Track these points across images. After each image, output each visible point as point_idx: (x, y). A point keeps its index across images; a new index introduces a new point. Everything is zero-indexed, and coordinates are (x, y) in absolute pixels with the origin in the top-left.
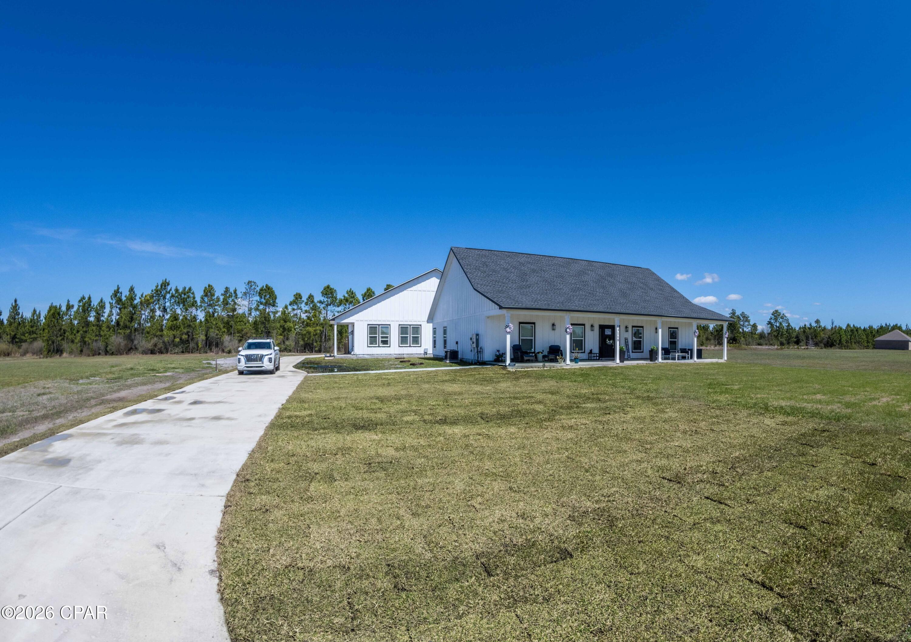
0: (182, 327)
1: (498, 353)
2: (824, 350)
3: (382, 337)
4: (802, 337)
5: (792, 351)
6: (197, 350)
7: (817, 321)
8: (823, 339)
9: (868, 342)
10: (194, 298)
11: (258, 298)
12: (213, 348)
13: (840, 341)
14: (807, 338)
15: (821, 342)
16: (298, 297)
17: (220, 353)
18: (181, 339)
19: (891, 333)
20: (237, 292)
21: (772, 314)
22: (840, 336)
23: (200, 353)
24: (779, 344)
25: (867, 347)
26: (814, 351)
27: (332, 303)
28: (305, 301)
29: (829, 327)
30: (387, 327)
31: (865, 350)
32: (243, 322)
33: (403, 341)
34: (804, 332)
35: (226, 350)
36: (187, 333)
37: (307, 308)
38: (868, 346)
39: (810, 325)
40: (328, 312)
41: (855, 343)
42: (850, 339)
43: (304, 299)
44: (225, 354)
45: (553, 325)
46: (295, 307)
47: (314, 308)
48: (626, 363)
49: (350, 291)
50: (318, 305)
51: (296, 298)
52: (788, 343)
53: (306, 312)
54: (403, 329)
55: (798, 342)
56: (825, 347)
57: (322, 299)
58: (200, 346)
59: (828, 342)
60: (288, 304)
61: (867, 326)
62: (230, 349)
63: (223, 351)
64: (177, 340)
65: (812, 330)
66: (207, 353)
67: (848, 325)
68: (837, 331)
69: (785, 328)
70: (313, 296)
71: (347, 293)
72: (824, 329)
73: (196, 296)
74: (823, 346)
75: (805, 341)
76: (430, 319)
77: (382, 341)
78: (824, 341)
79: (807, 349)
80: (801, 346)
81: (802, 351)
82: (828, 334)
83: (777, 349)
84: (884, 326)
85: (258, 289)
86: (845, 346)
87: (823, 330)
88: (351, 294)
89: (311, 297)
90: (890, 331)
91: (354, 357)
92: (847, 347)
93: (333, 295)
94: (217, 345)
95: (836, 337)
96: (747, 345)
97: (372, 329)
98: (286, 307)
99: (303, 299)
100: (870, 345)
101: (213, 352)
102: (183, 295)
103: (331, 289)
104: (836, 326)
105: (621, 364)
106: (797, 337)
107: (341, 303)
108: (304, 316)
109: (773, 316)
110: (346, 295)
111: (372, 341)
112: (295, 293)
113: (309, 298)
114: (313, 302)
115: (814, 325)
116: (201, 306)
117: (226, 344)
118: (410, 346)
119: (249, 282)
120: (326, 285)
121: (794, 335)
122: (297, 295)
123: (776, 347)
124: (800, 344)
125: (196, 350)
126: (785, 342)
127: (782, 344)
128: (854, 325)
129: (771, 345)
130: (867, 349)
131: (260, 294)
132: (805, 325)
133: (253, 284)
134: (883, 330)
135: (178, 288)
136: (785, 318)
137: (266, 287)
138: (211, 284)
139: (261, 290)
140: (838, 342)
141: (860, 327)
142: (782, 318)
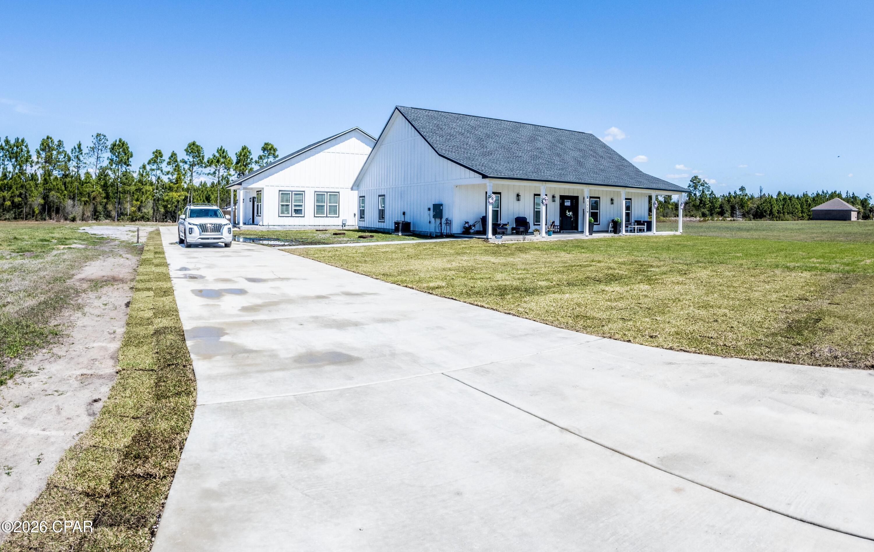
0: (14, 188)
1: (467, 225)
2: (753, 221)
3: (296, 206)
4: (727, 207)
5: (718, 222)
6: (33, 216)
7: (742, 189)
8: (751, 209)
9: (802, 212)
10: (28, 152)
11: (109, 155)
12: (53, 214)
13: (771, 211)
14: (733, 208)
15: (748, 213)
16: (158, 154)
17: (62, 221)
18: (13, 202)
19: (829, 202)
20: (82, 147)
21: (691, 181)
22: (771, 205)
23: (37, 221)
24: (701, 215)
25: (802, 218)
26: (741, 222)
27: (200, 163)
28: (167, 160)
29: (757, 195)
30: (300, 194)
31: (800, 222)
32: (91, 183)
33: (319, 209)
34: (729, 201)
35: (71, 216)
36: (20, 195)
37: (170, 168)
38: (803, 216)
39: (735, 193)
40: (194, 174)
41: (788, 213)
42: (783, 209)
43: (166, 157)
44: (68, 222)
45: (518, 195)
46: (154, 167)
47: (177, 169)
48: (596, 236)
49: (221, 150)
50: (181, 164)
51: (156, 157)
52: (711, 215)
53: (168, 173)
54: (320, 196)
55: (722, 213)
56: (754, 218)
57: (186, 158)
58: (37, 212)
59: (757, 212)
60: (146, 163)
61: (801, 195)
62: (75, 216)
63: (66, 219)
64: (8, 203)
65: (737, 199)
66: (45, 220)
67: (779, 193)
68: (766, 200)
69: (708, 196)
70: (175, 154)
71: (218, 152)
72: (752, 198)
73: (30, 149)
74: (752, 217)
75: (730, 211)
76: (356, 185)
77: (295, 210)
78: (752, 211)
79: (734, 220)
80: (726, 217)
81: (728, 222)
82: (757, 203)
83: (700, 221)
84: (821, 193)
85: (109, 144)
86: (776, 217)
87: (750, 199)
88: (222, 152)
89: (173, 156)
90: (828, 200)
91: (264, 229)
92: (779, 219)
93: (199, 153)
94: (57, 211)
95: (766, 207)
96: (664, 216)
97: (284, 195)
98: (144, 167)
99: (163, 158)
100: (805, 215)
101: (53, 219)
102: (15, 148)
103: (197, 146)
104: (764, 195)
105: (590, 237)
106: (721, 207)
107: (210, 163)
108: (165, 179)
109: (691, 183)
110: (217, 155)
111: (284, 209)
112: (155, 150)
113: (172, 156)
114: (176, 161)
115: (738, 193)
116: (38, 162)
117: (69, 208)
118: (327, 217)
119: (98, 135)
120: (191, 141)
121: (717, 205)
122: (156, 152)
123: (698, 218)
124: (725, 215)
125: (30, 216)
126: (707, 213)
127: (704, 215)
128: (785, 193)
129: (692, 216)
130: (801, 220)
131: (112, 149)
132: (730, 193)
133: (102, 137)
134: (819, 198)
135: (9, 139)
136: (705, 185)
137: (120, 141)
138: (50, 136)
139: (114, 145)
140: (768, 212)
141: (793, 196)
142: (702, 185)
